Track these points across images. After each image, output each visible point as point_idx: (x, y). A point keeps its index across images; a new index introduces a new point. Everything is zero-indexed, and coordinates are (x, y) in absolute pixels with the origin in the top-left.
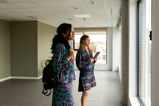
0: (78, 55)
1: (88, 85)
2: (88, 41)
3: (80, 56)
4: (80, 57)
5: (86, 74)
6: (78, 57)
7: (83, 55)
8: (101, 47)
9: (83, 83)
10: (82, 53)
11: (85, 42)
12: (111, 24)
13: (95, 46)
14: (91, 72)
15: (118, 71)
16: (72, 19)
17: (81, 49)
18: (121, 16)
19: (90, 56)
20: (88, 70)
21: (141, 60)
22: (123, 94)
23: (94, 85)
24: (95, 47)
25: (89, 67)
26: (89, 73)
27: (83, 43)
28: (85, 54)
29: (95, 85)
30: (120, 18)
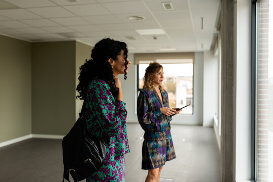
0: (141, 100)
1: (160, 157)
2: (159, 76)
3: (143, 102)
4: (145, 105)
5: (156, 138)
6: (141, 104)
7: (150, 101)
8: (184, 86)
9: (150, 154)
10: (149, 97)
11: (154, 77)
12: (201, 46)
13: (174, 83)
14: (164, 133)
15: (212, 127)
16: (134, 37)
17: (146, 90)
18: (218, 32)
19: (163, 103)
20: (158, 128)
21: (259, 112)
22: (224, 174)
23: (172, 157)
24: (175, 85)
25: (162, 124)
26: (161, 134)
27: (150, 79)
28: (154, 98)
29: (174, 158)
30: (216, 36)
